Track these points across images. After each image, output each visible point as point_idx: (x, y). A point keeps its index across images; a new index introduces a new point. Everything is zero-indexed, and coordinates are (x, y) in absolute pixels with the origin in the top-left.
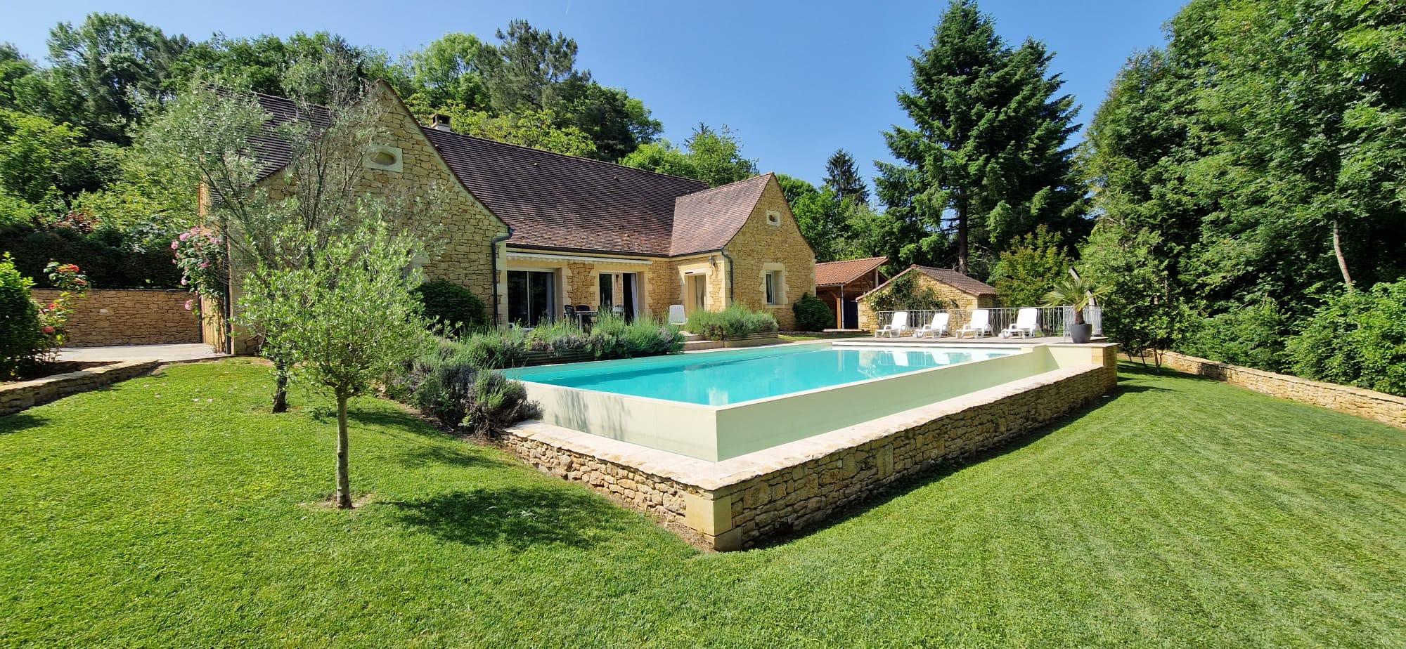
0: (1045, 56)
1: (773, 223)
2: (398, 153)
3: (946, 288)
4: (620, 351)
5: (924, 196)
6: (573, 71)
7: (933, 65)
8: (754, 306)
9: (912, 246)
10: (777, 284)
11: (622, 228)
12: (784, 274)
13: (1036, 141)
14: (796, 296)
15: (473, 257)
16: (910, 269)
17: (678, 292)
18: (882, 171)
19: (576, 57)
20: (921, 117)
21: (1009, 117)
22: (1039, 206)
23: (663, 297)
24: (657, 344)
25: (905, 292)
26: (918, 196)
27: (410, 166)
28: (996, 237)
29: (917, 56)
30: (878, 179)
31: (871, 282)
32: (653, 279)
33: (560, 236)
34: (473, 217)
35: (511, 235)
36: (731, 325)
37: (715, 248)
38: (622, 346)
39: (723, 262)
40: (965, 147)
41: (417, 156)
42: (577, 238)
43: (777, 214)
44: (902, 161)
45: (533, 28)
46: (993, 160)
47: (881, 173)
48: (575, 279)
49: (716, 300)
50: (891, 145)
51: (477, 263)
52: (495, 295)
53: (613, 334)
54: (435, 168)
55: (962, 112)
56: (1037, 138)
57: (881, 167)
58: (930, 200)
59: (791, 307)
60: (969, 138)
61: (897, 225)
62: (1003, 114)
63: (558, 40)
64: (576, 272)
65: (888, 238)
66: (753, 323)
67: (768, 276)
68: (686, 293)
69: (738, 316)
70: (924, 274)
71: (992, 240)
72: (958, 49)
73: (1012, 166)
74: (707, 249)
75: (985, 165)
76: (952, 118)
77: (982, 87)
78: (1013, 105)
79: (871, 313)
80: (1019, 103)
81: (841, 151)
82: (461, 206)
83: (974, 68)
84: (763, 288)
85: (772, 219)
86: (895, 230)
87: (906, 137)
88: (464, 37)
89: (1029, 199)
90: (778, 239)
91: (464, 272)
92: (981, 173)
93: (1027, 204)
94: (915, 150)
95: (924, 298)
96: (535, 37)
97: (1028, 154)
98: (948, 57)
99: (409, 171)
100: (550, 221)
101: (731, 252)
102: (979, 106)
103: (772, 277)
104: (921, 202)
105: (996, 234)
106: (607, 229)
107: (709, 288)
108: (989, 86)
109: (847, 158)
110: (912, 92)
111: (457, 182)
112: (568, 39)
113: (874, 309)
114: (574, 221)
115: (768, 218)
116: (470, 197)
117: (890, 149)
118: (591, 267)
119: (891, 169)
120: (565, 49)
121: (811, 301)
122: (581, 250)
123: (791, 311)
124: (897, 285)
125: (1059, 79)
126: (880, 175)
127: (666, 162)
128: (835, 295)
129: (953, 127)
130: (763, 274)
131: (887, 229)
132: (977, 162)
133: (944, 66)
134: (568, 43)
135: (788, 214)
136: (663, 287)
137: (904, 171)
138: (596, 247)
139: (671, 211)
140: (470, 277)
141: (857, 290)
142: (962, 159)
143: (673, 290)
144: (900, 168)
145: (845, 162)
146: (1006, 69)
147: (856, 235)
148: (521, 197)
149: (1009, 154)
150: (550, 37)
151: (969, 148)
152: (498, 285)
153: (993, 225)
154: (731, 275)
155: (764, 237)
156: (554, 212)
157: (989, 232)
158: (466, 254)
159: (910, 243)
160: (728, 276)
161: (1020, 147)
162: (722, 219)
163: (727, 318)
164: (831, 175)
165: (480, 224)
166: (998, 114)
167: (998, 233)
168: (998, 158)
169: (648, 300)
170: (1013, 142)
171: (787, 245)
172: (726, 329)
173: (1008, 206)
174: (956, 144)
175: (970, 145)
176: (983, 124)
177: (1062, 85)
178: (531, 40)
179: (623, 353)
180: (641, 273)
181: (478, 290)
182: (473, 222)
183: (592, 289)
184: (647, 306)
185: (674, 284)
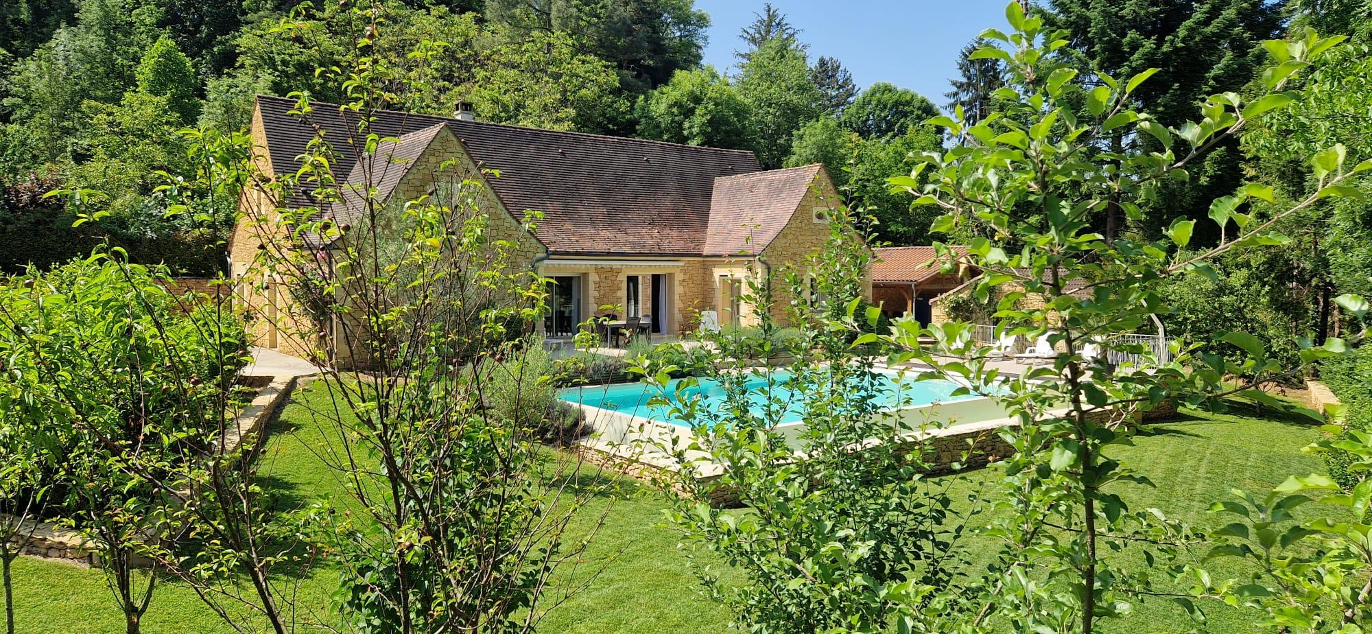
1: (821, 221)
11: (652, 223)
13: (1211, 82)
17: (711, 297)
21: (1176, 50)
23: (695, 301)
32: (684, 281)
33: (587, 238)
37: (753, 252)
39: (760, 269)
42: (604, 238)
43: (825, 211)
48: (602, 285)
49: (752, 310)
55: (1111, 40)
62: (1168, 44)
64: (603, 276)
67: (813, 281)
68: (721, 299)
74: (744, 253)
78: (1182, 32)
80: (1192, 30)
85: (820, 216)
90: (826, 238)
100: (575, 218)
101: (770, 256)
106: (635, 224)
107: (744, 295)
110: (1049, 6)
113: (948, 315)
114: (601, 217)
115: (814, 217)
116: (514, 223)
118: (619, 271)
122: (609, 254)
130: (806, 279)
136: (695, 290)
138: (624, 248)
139: (708, 196)
143: (706, 294)
148: (547, 193)
154: (768, 283)
155: (809, 238)
156: (580, 208)
160: (765, 282)
162: (763, 214)
164: (964, 75)
166: (1159, 44)
168: (1157, 105)
169: (678, 304)
176: (1137, 58)
180: (671, 275)
183: (619, 294)
184: (676, 311)
185: (706, 288)
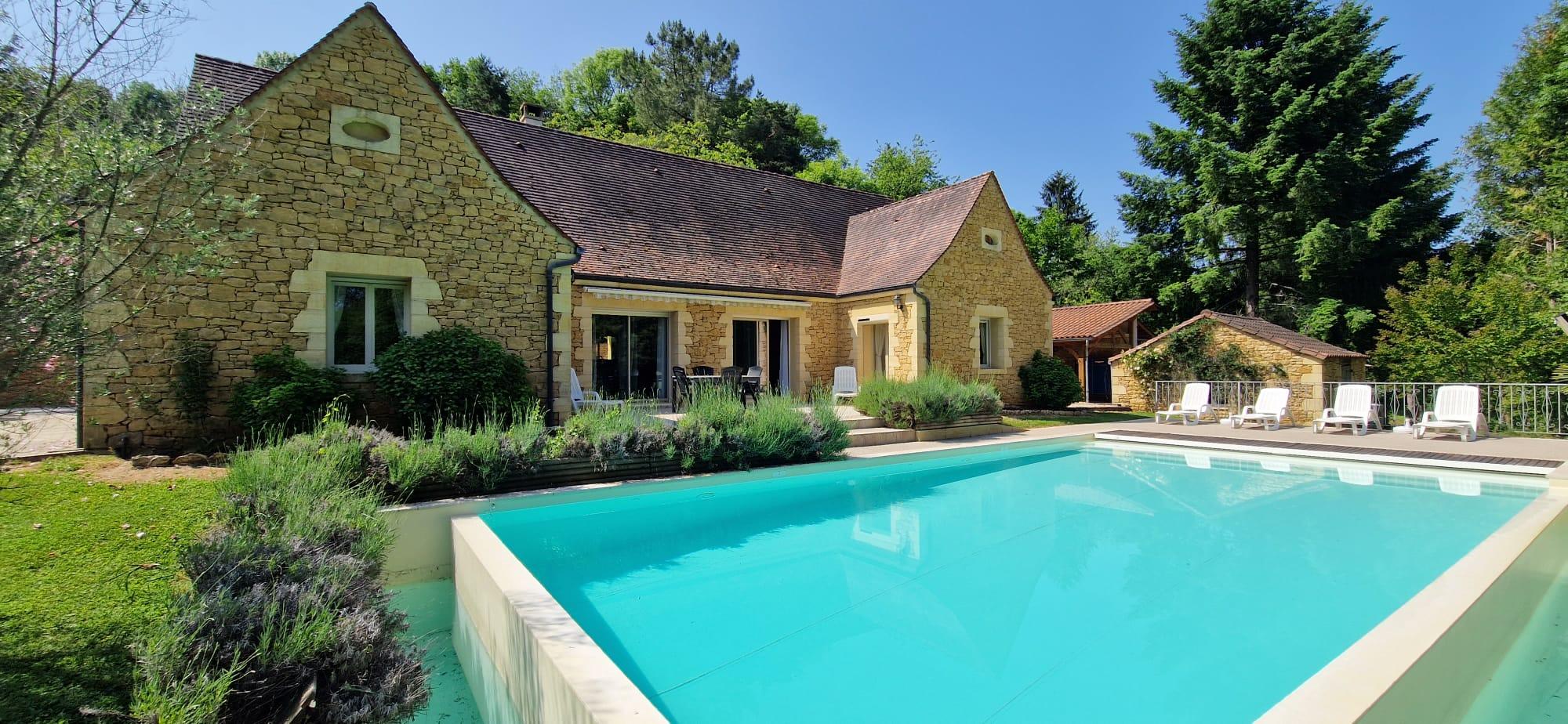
0: (1370, 23)
1: (991, 247)
2: (393, 123)
3: (1262, 347)
4: (729, 456)
5: (1198, 215)
6: (732, 77)
7: (1210, 38)
8: (962, 371)
9: (1177, 286)
10: (995, 335)
11: (771, 257)
12: (1007, 322)
13: (1375, 133)
14: (1024, 356)
15: (515, 291)
16: (1199, 317)
17: (847, 348)
18: (1130, 185)
19: (738, 62)
20: (1192, 108)
21: (1332, 101)
22: (1381, 227)
23: (827, 353)
24: (798, 444)
25: (1191, 351)
26: (1189, 216)
27: (413, 145)
28: (1311, 272)
29: (1184, 29)
30: (1125, 196)
31: (1127, 335)
32: (811, 328)
33: (678, 267)
34: (517, 227)
35: (579, 257)
36: (929, 405)
37: (904, 282)
38: (734, 448)
39: (915, 305)
40: (1260, 146)
41: (424, 129)
42: (703, 268)
43: (996, 234)
44: (1158, 171)
45: (687, 30)
46: (1308, 162)
47: (1130, 188)
48: (697, 328)
49: (904, 361)
50: (1144, 152)
51: (521, 301)
52: (550, 351)
53: (717, 426)
54: (455, 150)
55: (1258, 97)
56: (1377, 129)
57: (1130, 180)
58: (1206, 221)
59: (1016, 372)
60: (1266, 133)
61: (1153, 259)
62: (1322, 97)
63: (717, 43)
64: (699, 316)
65: (1139, 275)
66: (963, 400)
67: (983, 326)
68: (860, 350)
69: (940, 389)
70: (1224, 325)
71: (1305, 276)
72: (1249, 13)
73: (1335, 171)
74: (893, 284)
75: (1295, 169)
76: (1240, 107)
77: (1287, 61)
78: (1339, 83)
79: (1133, 381)
80: (1349, 80)
81: (1059, 174)
82: (496, 211)
83: (1273, 37)
84: (975, 343)
85: (989, 240)
86: (1151, 264)
87: (1168, 137)
88: (617, 52)
89: (1365, 217)
90: (998, 271)
91: (500, 314)
92: (1289, 179)
93: (1362, 225)
94: (1183, 154)
95: (1225, 361)
96: (689, 40)
97: (1362, 153)
98: (1232, 24)
99: (411, 153)
100: (668, 246)
101: (928, 288)
102: (1285, 87)
103: (989, 327)
104: (1194, 225)
105: (1311, 268)
106: (749, 257)
107: (893, 342)
108: (1297, 60)
109: (1067, 182)
110: (1179, 78)
111: (491, 172)
112: (728, 42)
113: (1137, 375)
114: (702, 246)
115: (983, 240)
116: (513, 197)
117: (1141, 157)
118: (721, 311)
119: (1145, 183)
120: (724, 52)
121: (1048, 364)
122: (706, 286)
123: (1016, 377)
124: (1178, 340)
125: (1392, 53)
126: (1129, 191)
127: (842, 181)
128: (1075, 354)
129: (1242, 119)
130: (975, 322)
131: (1138, 263)
132: (1282, 167)
133: (1225, 39)
134: (729, 46)
135: (1014, 234)
136: (826, 341)
137: (1164, 184)
138: (729, 281)
139: (842, 235)
140: (508, 322)
141: (1107, 346)
142: (1257, 162)
143: (841, 345)
144: (1158, 181)
145: (1065, 187)
146: (1326, 35)
147: (1090, 273)
148: (629, 212)
149: (1334, 152)
150: (707, 39)
151: (1269, 147)
152: (555, 336)
153: (1307, 254)
154: (927, 324)
155: (977, 267)
156: (675, 233)
157: (1301, 265)
158: (503, 288)
159: (1173, 281)
160: (923, 325)
161: (1351, 141)
162: (913, 242)
163: (922, 393)
164: (1046, 203)
165: (530, 239)
166: (1314, 95)
167: (1316, 266)
168: (1314, 159)
169: (804, 359)
170: (1340, 135)
171: (1011, 280)
172: (920, 410)
173: (1334, 226)
174: (1245, 143)
175: (1269, 143)
176: (1290, 112)
177: (1397, 62)
178: (685, 45)
179: (736, 460)
180: (795, 320)
181: (521, 345)
182: (517, 235)
183: (722, 342)
184: (802, 367)
185: (842, 336)
